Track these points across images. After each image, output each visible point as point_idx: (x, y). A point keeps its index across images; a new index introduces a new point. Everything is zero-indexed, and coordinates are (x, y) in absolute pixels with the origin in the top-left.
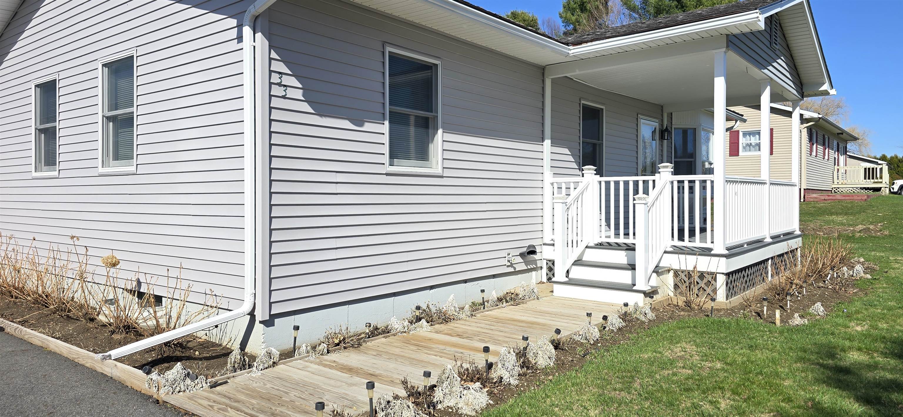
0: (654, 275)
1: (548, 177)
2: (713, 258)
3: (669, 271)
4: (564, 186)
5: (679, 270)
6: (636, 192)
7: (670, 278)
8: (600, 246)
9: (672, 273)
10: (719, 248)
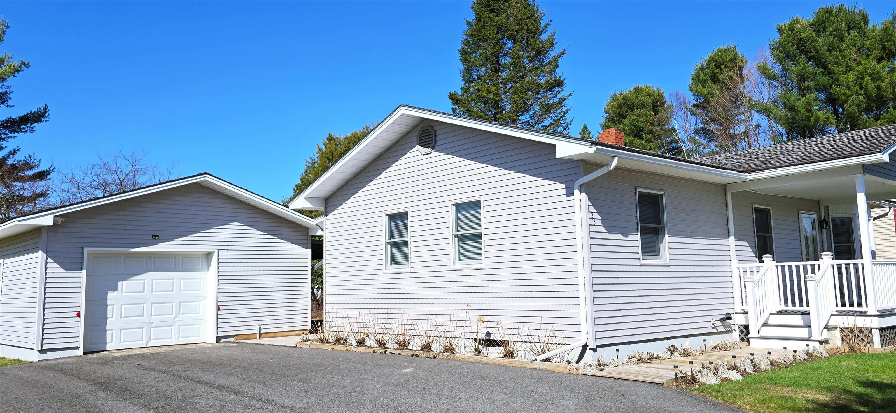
0: (825, 330)
1: (735, 263)
2: (867, 317)
3: (836, 328)
4: (748, 270)
5: (844, 328)
6: (806, 273)
7: (838, 332)
8: (781, 313)
9: (838, 329)
10: (872, 310)
